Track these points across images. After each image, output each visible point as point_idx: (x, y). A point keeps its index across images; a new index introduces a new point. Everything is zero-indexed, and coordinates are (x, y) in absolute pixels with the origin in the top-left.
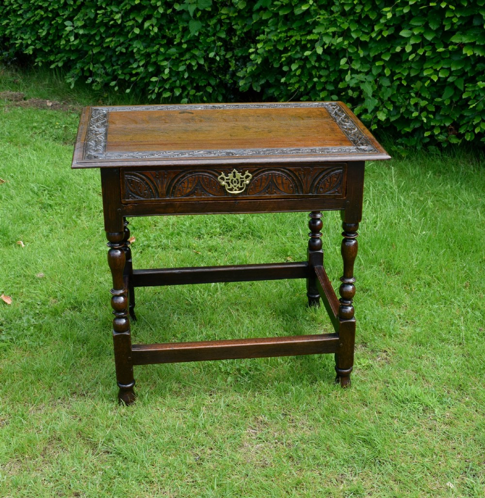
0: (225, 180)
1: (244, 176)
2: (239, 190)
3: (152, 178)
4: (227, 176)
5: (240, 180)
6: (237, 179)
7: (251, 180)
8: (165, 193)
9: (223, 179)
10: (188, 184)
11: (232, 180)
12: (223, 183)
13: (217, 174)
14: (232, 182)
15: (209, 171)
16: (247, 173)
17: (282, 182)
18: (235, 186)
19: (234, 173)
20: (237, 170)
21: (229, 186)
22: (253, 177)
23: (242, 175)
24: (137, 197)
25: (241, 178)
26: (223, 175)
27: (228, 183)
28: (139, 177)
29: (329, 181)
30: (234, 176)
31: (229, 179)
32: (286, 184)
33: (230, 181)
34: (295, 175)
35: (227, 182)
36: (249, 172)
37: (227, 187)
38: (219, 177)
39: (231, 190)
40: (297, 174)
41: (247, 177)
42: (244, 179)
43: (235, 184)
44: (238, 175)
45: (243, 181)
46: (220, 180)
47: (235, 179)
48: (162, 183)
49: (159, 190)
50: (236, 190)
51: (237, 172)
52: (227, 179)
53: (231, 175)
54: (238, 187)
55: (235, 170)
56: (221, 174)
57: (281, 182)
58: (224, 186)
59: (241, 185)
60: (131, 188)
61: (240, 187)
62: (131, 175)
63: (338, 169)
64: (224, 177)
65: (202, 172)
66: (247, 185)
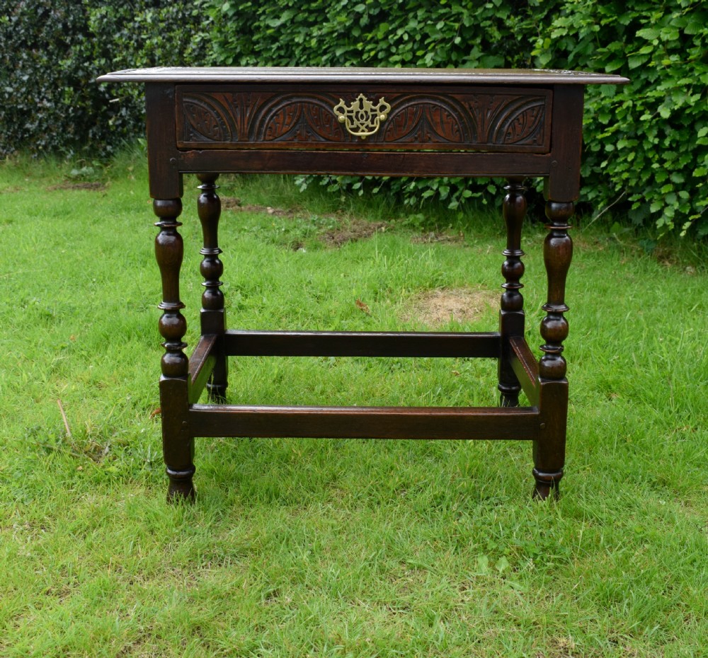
0: (346, 113)
1: (378, 107)
2: (369, 131)
3: (226, 106)
4: (349, 106)
5: (370, 114)
6: (366, 112)
7: (389, 114)
8: (247, 131)
9: (341, 110)
10: (284, 119)
11: (357, 113)
12: (342, 117)
13: (332, 102)
14: (357, 117)
15: (320, 97)
16: (382, 101)
17: (442, 122)
18: (362, 124)
19: (361, 100)
20: (366, 96)
21: (352, 124)
22: (393, 110)
23: (375, 104)
24: (203, 137)
25: (372, 110)
26: (342, 103)
27: (350, 117)
28: (205, 103)
29: (521, 121)
30: (361, 107)
31: (352, 112)
32: (448, 123)
33: (353, 115)
34: (462, 106)
35: (348, 116)
36: (386, 100)
37: (348, 127)
38: (336, 107)
39: (356, 130)
40: (467, 106)
41: (383, 108)
42: (378, 112)
43: (361, 121)
44: (368, 104)
45: (376, 115)
46: (337, 113)
47: (362, 112)
48: (243, 115)
49: (238, 127)
50: (363, 131)
51: (365, 98)
52: (349, 112)
53: (355, 105)
54: (367, 127)
55: (361, 96)
56: (338, 102)
57: (439, 120)
58: (343, 124)
59: (373, 123)
60: (192, 122)
61: (371, 126)
62: (195, 98)
63: (535, 101)
64: (345, 107)
65: (309, 97)
66: (382, 123)
